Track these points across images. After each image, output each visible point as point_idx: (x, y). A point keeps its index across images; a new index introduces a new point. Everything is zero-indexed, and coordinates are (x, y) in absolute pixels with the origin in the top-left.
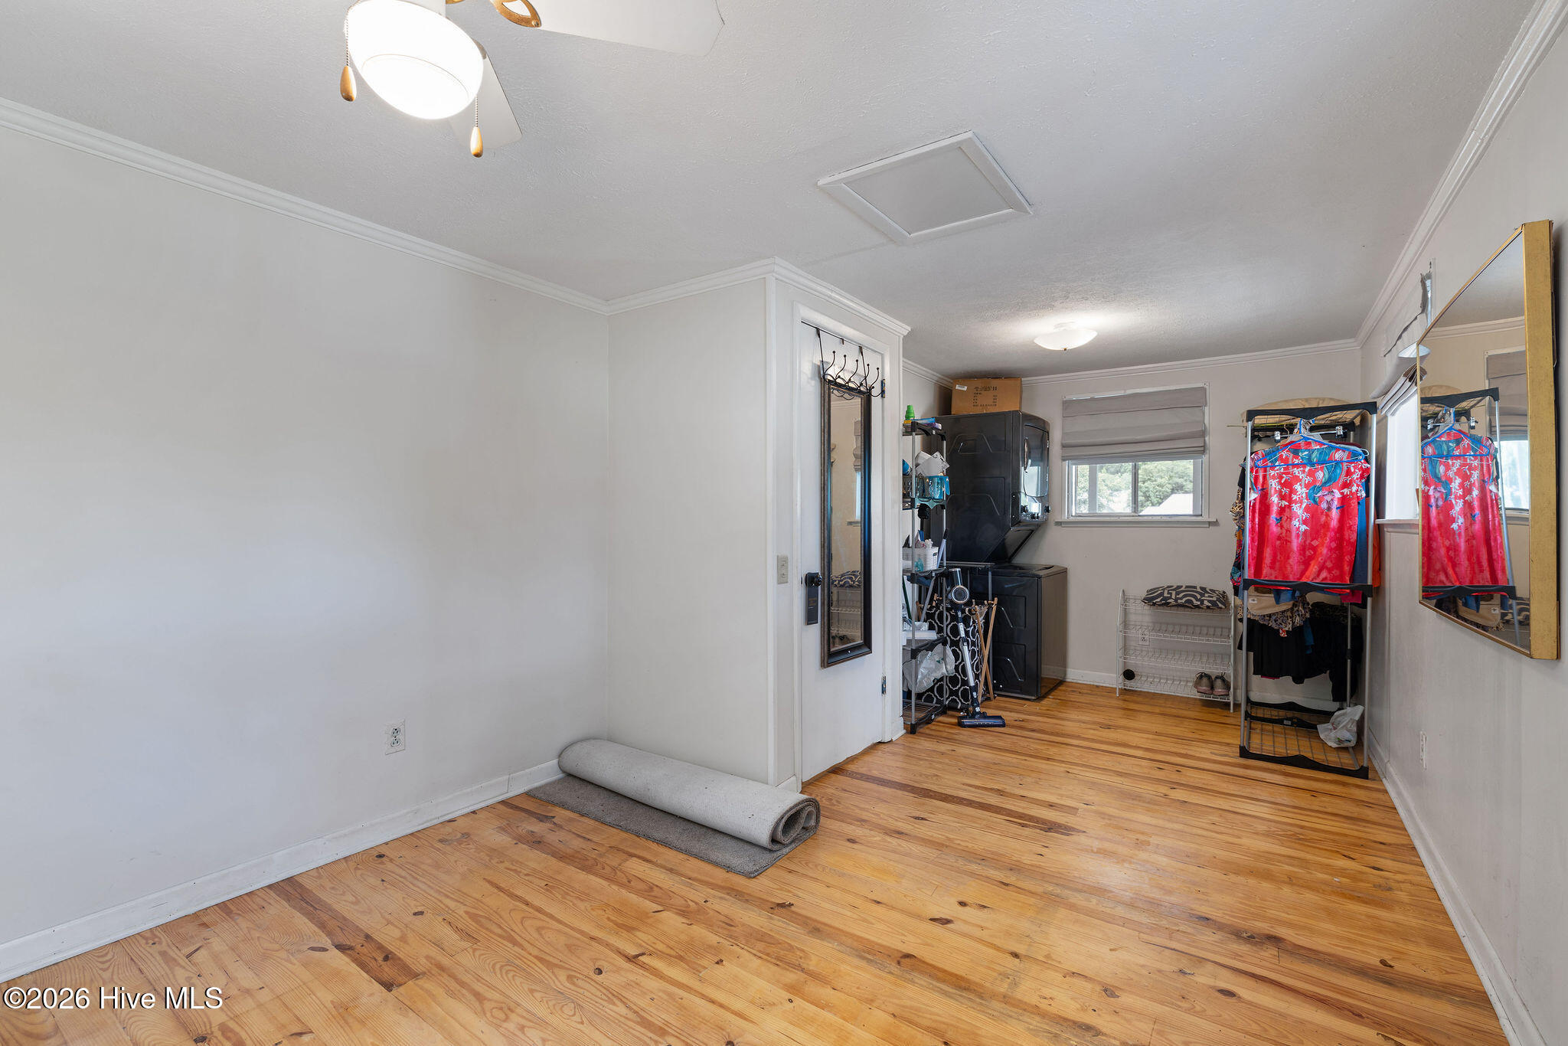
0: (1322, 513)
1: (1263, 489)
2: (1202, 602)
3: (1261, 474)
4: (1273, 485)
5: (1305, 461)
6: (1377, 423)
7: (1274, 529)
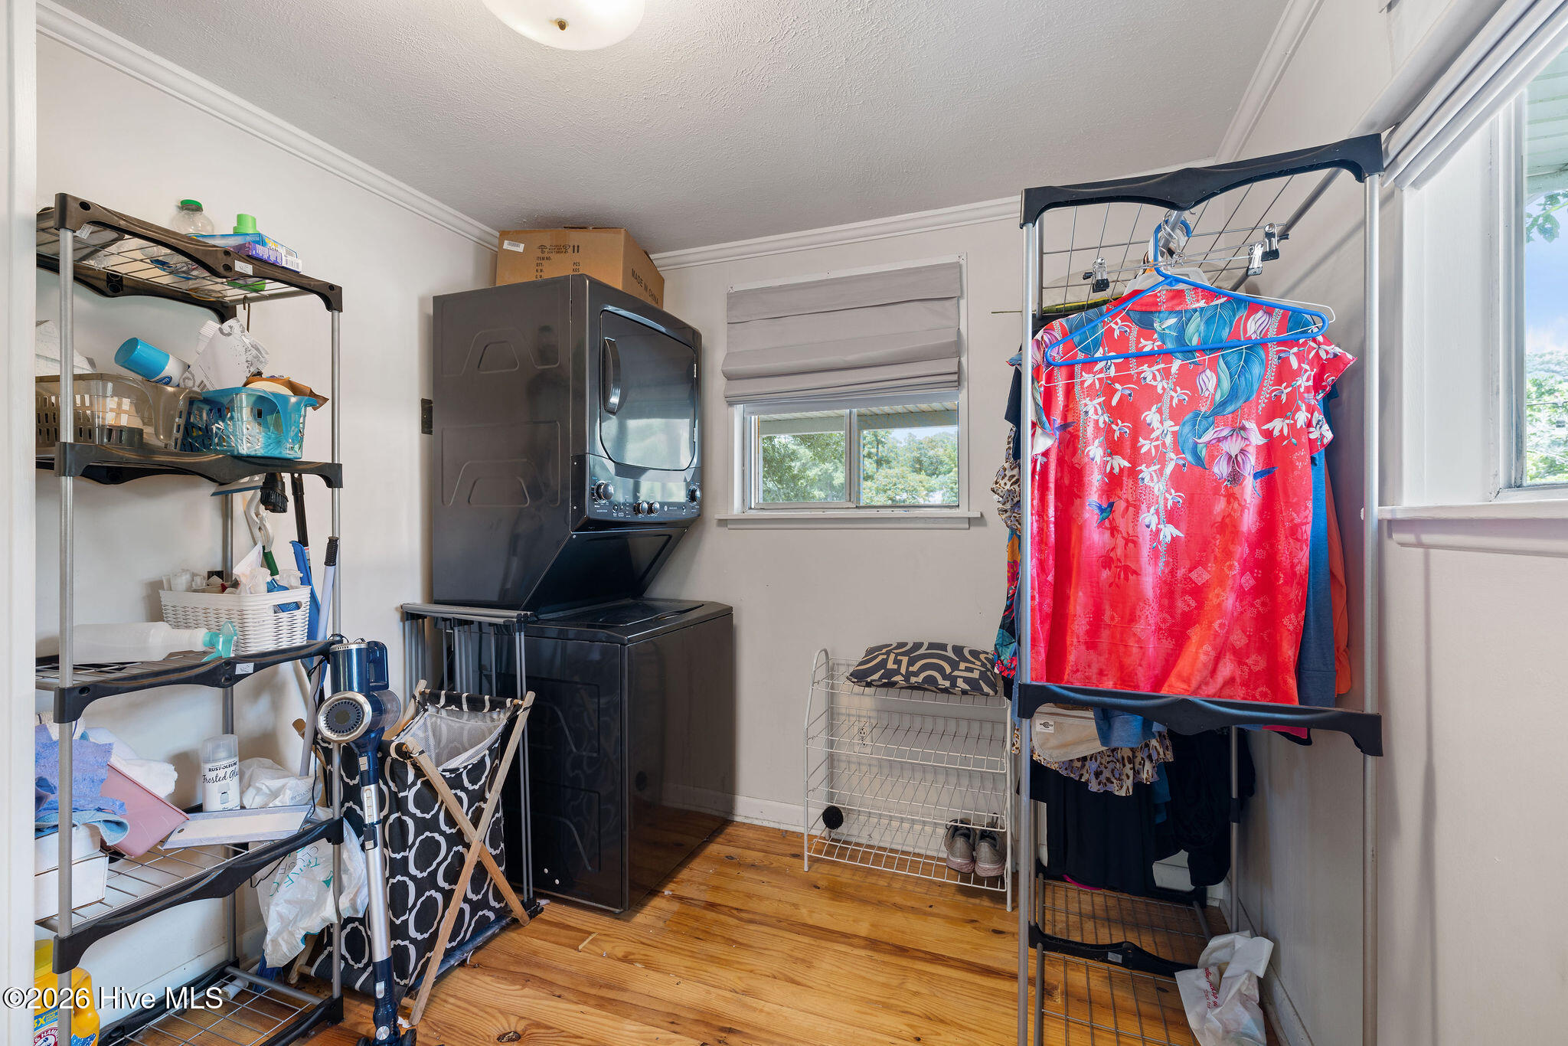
0: (1216, 491)
1: (1065, 426)
2: (953, 680)
3: (1060, 383)
4: (1091, 412)
5: (1170, 345)
6: (1382, 204)
7: (1094, 536)
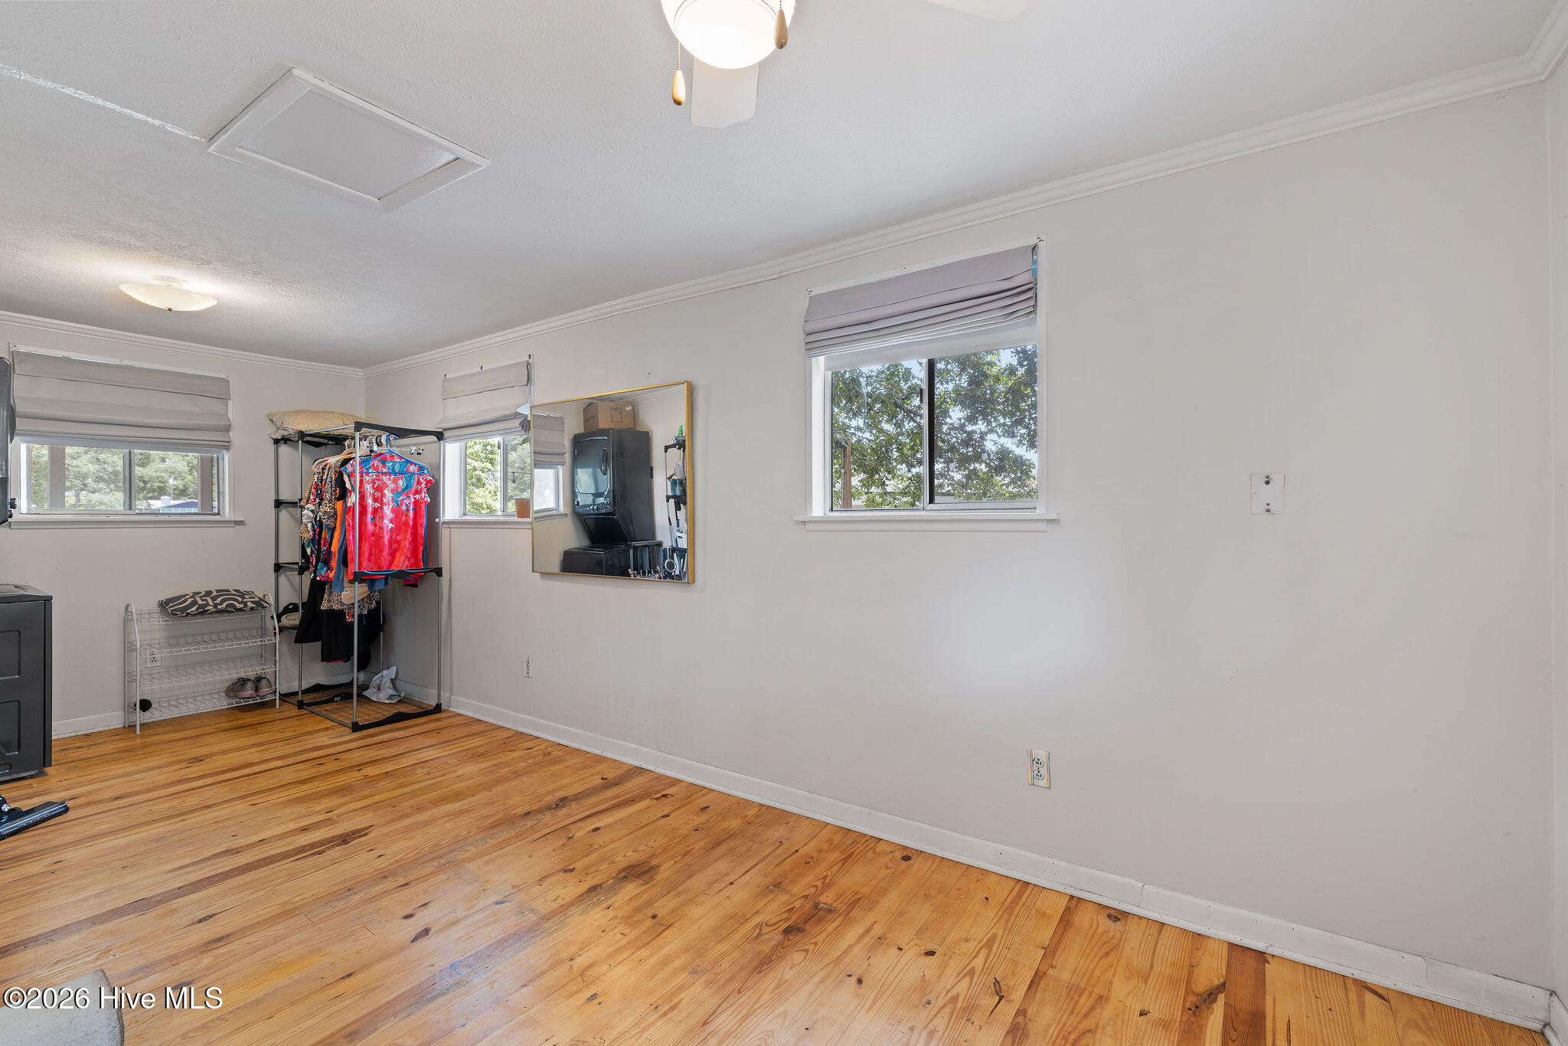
0: (403, 514)
2: (245, 604)
6: (443, 448)
7: (370, 527)
